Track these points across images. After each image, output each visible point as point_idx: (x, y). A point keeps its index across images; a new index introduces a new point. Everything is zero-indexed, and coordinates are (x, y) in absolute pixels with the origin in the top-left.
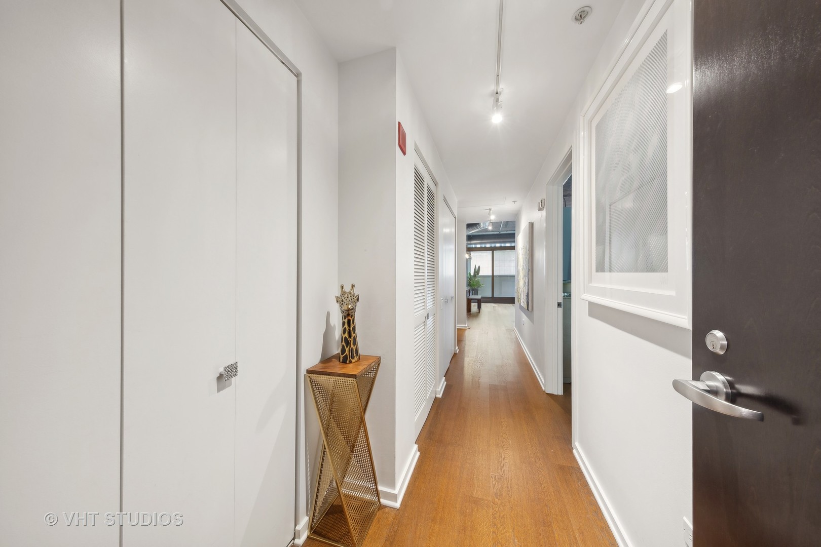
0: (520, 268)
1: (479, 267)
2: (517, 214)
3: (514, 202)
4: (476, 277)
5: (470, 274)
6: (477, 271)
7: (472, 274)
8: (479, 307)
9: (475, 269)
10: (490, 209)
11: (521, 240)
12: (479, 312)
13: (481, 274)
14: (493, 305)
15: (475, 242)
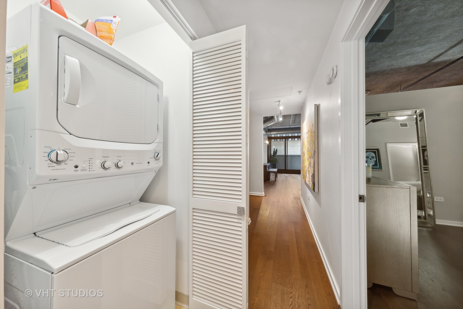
0: (305, 151)
1: (277, 150)
2: (302, 107)
3: (300, 92)
4: (275, 156)
5: (270, 154)
6: (275, 152)
7: (272, 154)
8: (276, 176)
9: (274, 151)
10: (279, 101)
11: (306, 127)
12: (276, 181)
13: (278, 154)
14: (286, 175)
15: (273, 133)
